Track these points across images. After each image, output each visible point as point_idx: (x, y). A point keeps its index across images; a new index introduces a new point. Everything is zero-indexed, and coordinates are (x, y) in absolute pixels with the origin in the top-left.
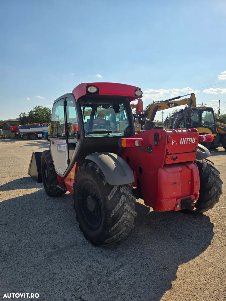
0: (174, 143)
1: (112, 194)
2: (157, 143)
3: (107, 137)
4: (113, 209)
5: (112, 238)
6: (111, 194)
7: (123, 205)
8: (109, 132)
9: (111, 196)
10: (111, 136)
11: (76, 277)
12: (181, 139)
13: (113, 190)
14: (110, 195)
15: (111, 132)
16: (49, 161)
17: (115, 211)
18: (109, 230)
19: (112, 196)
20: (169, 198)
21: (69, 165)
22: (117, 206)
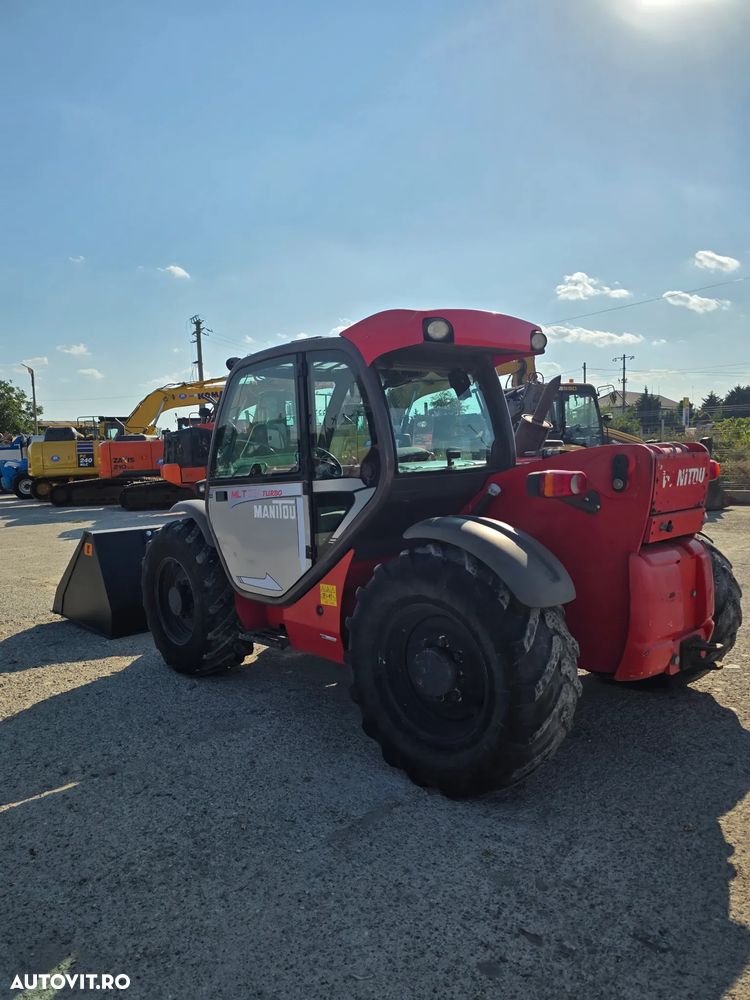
0: (667, 484)
1: (532, 633)
2: (625, 484)
3: (448, 472)
4: (539, 679)
5: (530, 764)
6: (528, 633)
7: (560, 665)
8: (451, 456)
9: (529, 639)
10: (458, 468)
11: (465, 883)
12: (680, 472)
13: (531, 621)
14: (526, 638)
15: (457, 456)
16: (197, 558)
17: (544, 683)
18: (530, 739)
19: (532, 641)
20: (662, 638)
21: (314, 563)
22: (548, 668)
